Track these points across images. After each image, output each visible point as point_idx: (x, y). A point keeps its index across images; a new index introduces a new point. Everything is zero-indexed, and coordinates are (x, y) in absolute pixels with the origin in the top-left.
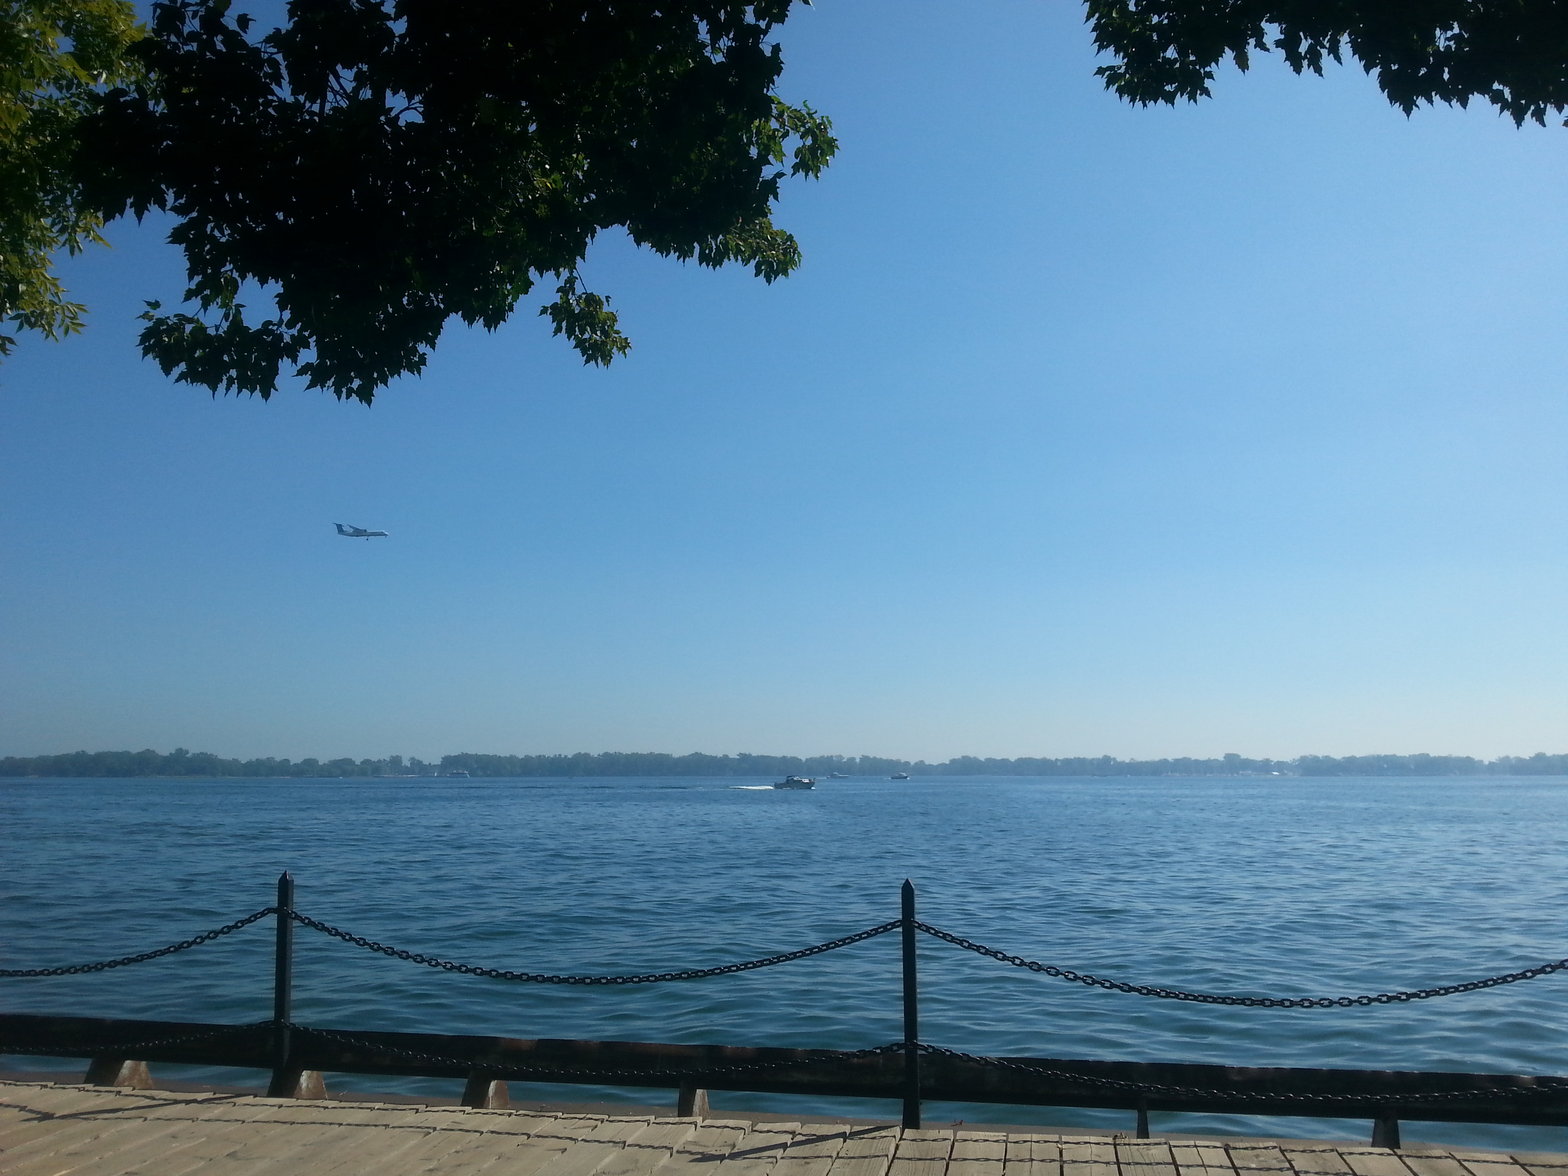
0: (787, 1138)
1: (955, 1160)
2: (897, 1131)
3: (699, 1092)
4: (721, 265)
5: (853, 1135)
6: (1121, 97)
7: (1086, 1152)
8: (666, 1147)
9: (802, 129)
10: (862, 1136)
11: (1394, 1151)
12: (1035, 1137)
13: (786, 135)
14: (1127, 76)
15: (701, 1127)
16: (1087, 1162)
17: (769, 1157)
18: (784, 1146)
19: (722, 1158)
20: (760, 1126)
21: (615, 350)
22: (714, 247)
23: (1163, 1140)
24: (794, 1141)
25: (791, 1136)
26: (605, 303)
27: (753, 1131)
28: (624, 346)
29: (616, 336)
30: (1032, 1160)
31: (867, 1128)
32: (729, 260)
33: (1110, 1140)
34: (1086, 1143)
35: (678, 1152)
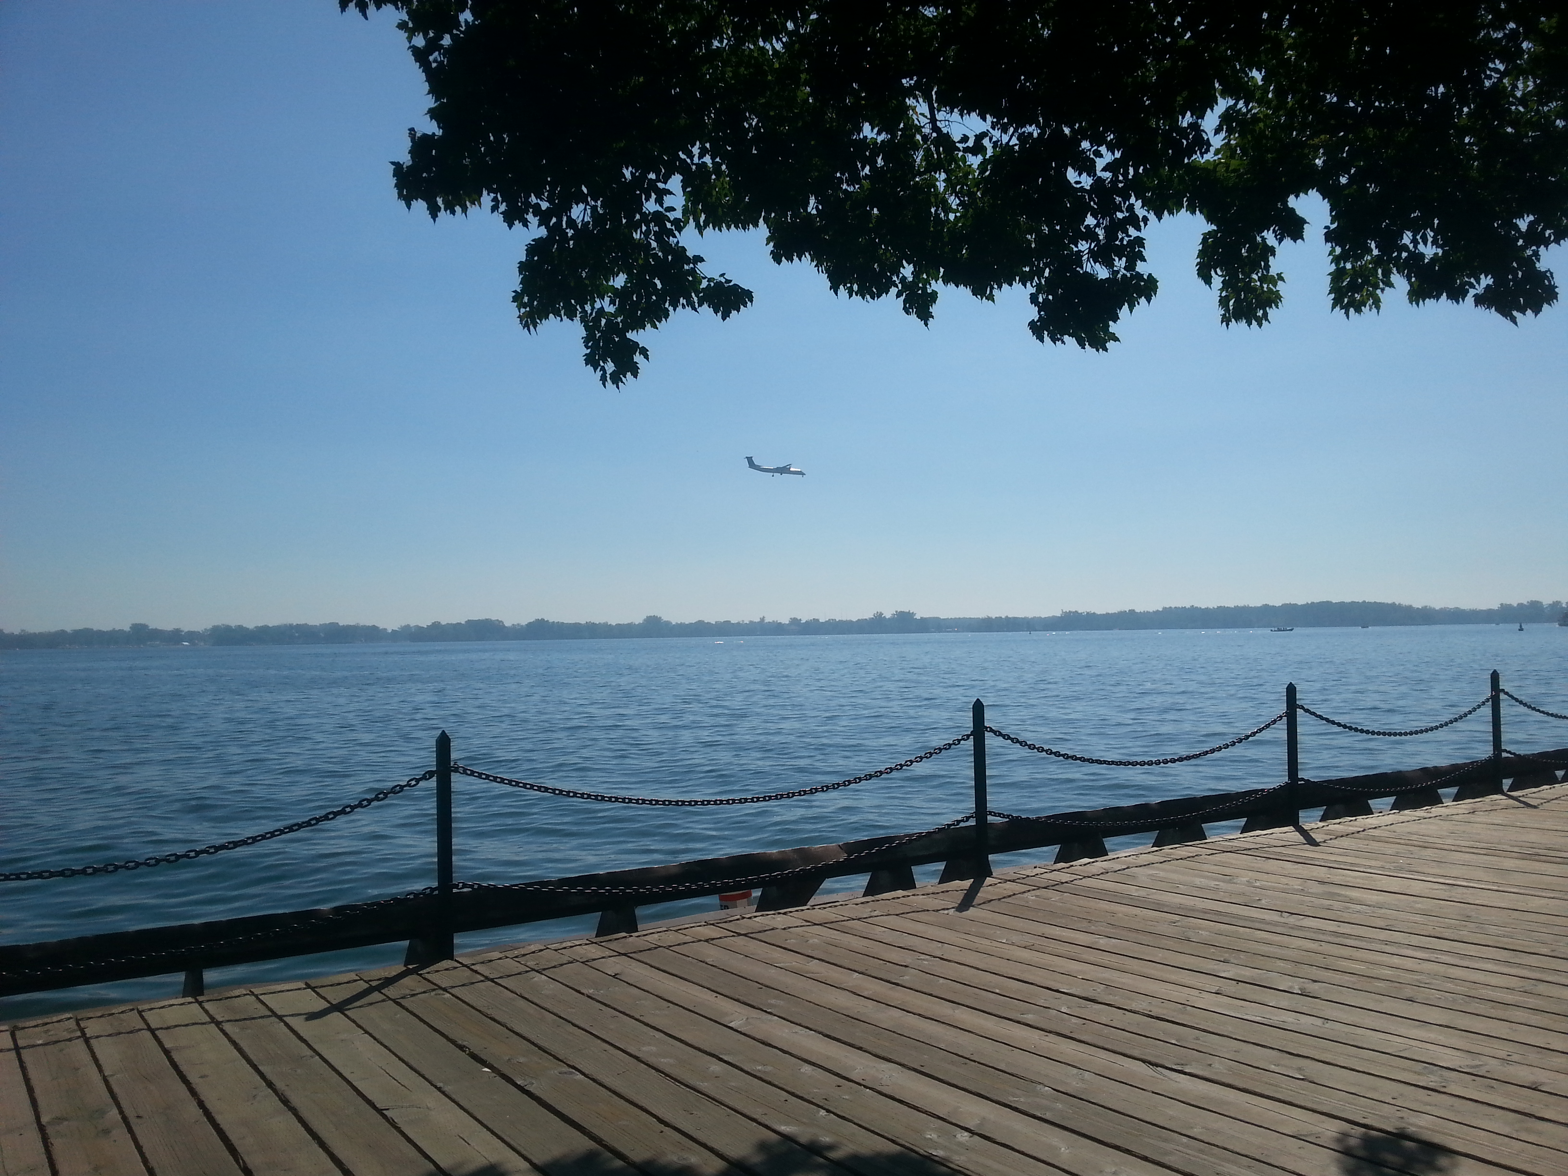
11: (196, 1000)
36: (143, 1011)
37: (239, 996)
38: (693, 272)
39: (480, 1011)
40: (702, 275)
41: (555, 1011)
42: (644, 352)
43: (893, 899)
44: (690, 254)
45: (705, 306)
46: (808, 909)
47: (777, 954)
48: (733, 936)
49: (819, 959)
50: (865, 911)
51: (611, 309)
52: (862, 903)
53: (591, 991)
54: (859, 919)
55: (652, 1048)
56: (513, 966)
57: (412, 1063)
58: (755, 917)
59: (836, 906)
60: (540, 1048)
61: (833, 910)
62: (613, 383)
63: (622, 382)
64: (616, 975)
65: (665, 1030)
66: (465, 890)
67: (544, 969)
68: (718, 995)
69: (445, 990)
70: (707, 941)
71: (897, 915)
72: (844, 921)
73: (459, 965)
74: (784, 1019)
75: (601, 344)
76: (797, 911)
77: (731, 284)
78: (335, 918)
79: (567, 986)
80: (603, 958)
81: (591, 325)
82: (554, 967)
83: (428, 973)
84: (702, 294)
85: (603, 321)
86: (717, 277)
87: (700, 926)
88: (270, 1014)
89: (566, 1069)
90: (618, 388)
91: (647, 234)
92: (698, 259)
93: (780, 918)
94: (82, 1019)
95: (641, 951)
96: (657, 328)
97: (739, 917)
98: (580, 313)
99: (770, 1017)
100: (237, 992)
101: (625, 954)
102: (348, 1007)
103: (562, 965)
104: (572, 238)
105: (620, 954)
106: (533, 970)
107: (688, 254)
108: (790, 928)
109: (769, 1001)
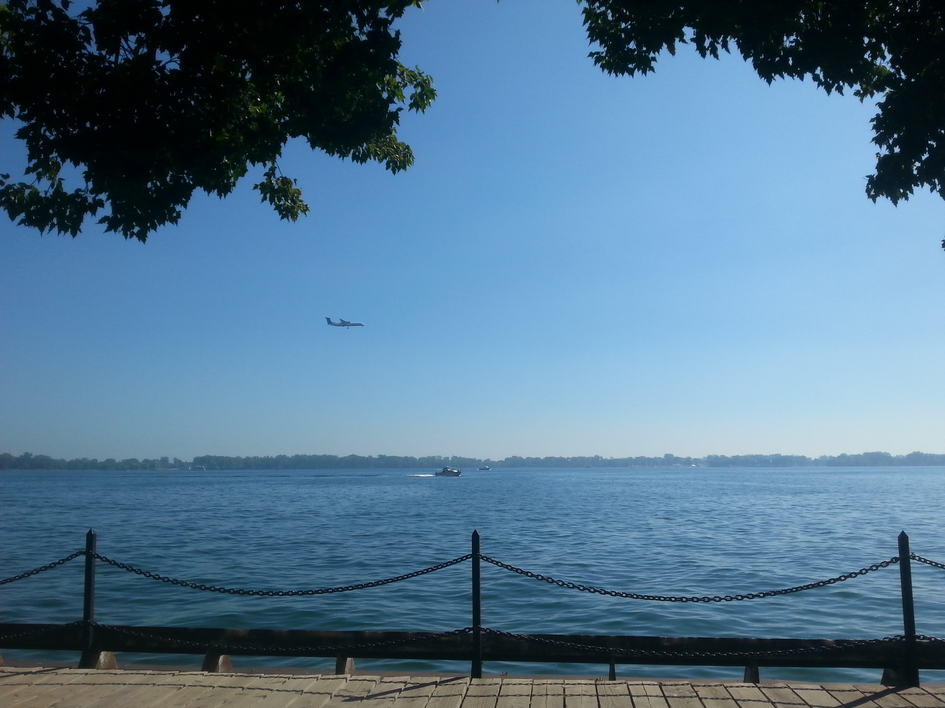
0: (402, 686)
1: (502, 696)
2: (468, 680)
3: (349, 659)
4: (365, 162)
5: (441, 683)
6: (603, 70)
7: (579, 690)
8: (328, 693)
9: (415, 83)
10: (447, 683)
11: (756, 685)
12: (549, 681)
13: (405, 86)
14: (607, 58)
15: (350, 680)
16: (579, 695)
17: (391, 697)
18: (400, 691)
19: (362, 698)
20: (386, 679)
21: (299, 212)
22: (361, 151)
23: (624, 681)
24: (406, 687)
25: (404, 684)
26: (294, 183)
27: (381, 682)
28: (305, 210)
29: (300, 203)
30: (547, 695)
31: (450, 678)
32: (371, 159)
33: (593, 682)
34: (579, 684)
35: (335, 696)
36: (727, 687)
37: (781, 688)
66: (925, 641)
78: (837, 647)
83: (904, 694)
88: (803, 702)
94: (694, 686)
100: (779, 685)
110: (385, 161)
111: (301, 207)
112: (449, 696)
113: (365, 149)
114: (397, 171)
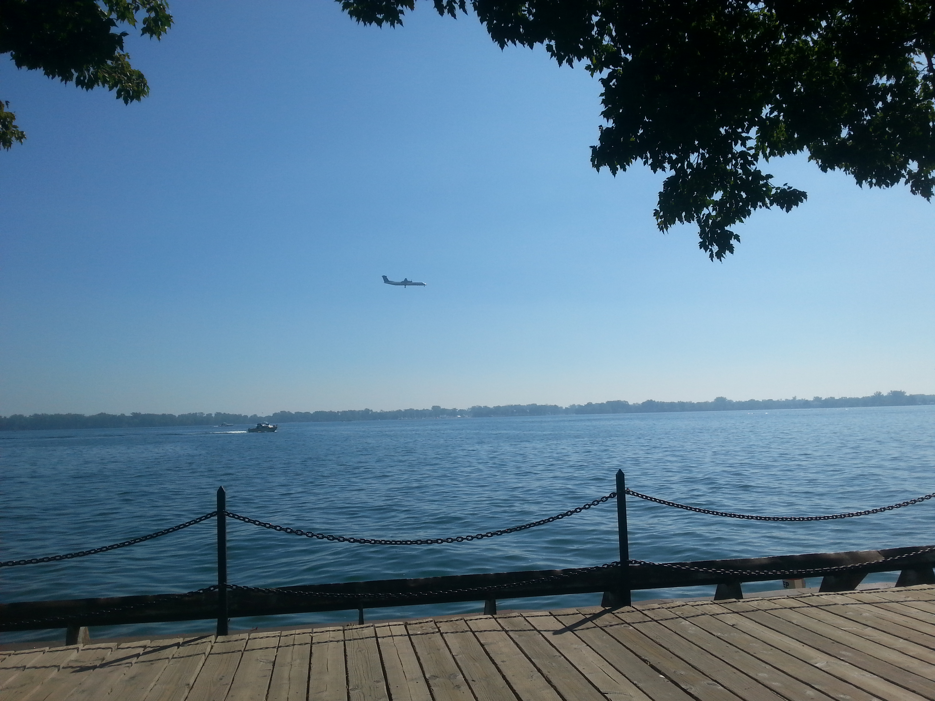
0: (141, 651)
1: (247, 650)
2: (213, 638)
3: (82, 629)
5: (184, 643)
6: (351, 17)
7: (326, 637)
8: (55, 666)
9: (148, 6)
10: (190, 644)
11: (493, 616)
12: (298, 631)
13: (137, 9)
14: (355, 5)
15: (82, 650)
16: (326, 642)
17: (127, 663)
18: (138, 655)
19: (94, 667)
20: (123, 645)
21: (13, 139)
22: (87, 76)
23: (371, 624)
24: (145, 651)
25: (143, 649)
26: (6, 106)
27: (118, 648)
28: (21, 137)
29: (14, 129)
30: (294, 645)
31: (194, 638)
33: (341, 628)
34: (327, 631)
35: (63, 668)
36: (467, 620)
37: (515, 617)
38: (766, 185)
39: (652, 639)
40: (772, 186)
41: (698, 644)
42: (737, 237)
43: (921, 590)
44: (764, 174)
45: (775, 204)
46: (858, 593)
47: (841, 621)
48: (808, 607)
49: (873, 627)
50: (901, 597)
51: (714, 213)
52: (898, 591)
53: (719, 634)
54: (897, 602)
55: (765, 675)
56: (668, 614)
57: (617, 666)
58: (822, 595)
59: (878, 592)
60: (693, 666)
61: (877, 594)
62: (718, 258)
63: (723, 257)
64: (734, 625)
65: (772, 664)
66: (636, 565)
67: (687, 617)
68: (804, 645)
69: (629, 624)
70: (790, 608)
71: (926, 601)
72: (886, 602)
73: (635, 610)
74: (854, 665)
75: (709, 235)
76: (850, 593)
77: (791, 190)
78: (564, 576)
79: (703, 629)
80: (723, 613)
81: (703, 224)
82: (693, 616)
83: (618, 613)
84: (772, 198)
85: (710, 221)
86: (782, 186)
87: (784, 598)
88: (533, 628)
89: (711, 682)
90: (721, 261)
91: (736, 166)
92: (770, 176)
93: (839, 597)
94: (437, 622)
95: (747, 612)
96: (743, 222)
97: (810, 594)
98: (696, 218)
99: (843, 663)
100: (514, 614)
101: (737, 613)
102: (576, 629)
103: (698, 616)
104: (690, 174)
105: (734, 612)
106: (680, 617)
107: (762, 174)
108: (847, 604)
109: (841, 652)
110: (115, 90)
111: (14, 133)
112: (191, 656)
113: (92, 74)
114: (129, 101)
